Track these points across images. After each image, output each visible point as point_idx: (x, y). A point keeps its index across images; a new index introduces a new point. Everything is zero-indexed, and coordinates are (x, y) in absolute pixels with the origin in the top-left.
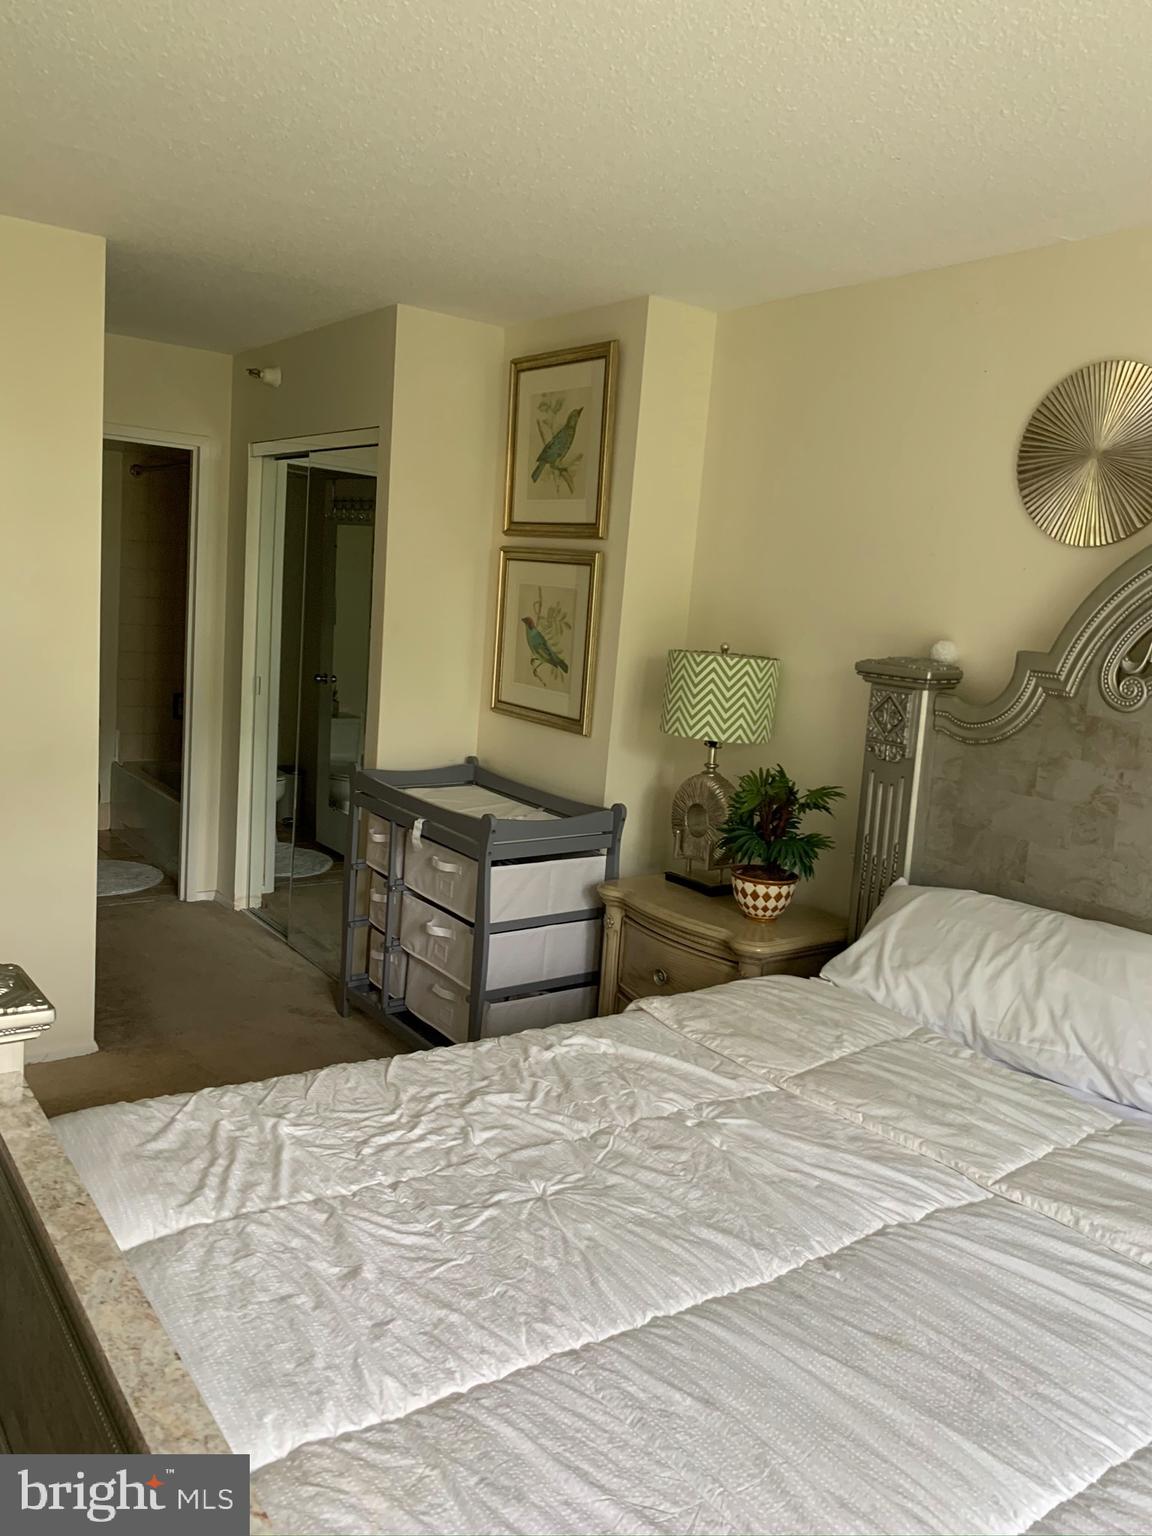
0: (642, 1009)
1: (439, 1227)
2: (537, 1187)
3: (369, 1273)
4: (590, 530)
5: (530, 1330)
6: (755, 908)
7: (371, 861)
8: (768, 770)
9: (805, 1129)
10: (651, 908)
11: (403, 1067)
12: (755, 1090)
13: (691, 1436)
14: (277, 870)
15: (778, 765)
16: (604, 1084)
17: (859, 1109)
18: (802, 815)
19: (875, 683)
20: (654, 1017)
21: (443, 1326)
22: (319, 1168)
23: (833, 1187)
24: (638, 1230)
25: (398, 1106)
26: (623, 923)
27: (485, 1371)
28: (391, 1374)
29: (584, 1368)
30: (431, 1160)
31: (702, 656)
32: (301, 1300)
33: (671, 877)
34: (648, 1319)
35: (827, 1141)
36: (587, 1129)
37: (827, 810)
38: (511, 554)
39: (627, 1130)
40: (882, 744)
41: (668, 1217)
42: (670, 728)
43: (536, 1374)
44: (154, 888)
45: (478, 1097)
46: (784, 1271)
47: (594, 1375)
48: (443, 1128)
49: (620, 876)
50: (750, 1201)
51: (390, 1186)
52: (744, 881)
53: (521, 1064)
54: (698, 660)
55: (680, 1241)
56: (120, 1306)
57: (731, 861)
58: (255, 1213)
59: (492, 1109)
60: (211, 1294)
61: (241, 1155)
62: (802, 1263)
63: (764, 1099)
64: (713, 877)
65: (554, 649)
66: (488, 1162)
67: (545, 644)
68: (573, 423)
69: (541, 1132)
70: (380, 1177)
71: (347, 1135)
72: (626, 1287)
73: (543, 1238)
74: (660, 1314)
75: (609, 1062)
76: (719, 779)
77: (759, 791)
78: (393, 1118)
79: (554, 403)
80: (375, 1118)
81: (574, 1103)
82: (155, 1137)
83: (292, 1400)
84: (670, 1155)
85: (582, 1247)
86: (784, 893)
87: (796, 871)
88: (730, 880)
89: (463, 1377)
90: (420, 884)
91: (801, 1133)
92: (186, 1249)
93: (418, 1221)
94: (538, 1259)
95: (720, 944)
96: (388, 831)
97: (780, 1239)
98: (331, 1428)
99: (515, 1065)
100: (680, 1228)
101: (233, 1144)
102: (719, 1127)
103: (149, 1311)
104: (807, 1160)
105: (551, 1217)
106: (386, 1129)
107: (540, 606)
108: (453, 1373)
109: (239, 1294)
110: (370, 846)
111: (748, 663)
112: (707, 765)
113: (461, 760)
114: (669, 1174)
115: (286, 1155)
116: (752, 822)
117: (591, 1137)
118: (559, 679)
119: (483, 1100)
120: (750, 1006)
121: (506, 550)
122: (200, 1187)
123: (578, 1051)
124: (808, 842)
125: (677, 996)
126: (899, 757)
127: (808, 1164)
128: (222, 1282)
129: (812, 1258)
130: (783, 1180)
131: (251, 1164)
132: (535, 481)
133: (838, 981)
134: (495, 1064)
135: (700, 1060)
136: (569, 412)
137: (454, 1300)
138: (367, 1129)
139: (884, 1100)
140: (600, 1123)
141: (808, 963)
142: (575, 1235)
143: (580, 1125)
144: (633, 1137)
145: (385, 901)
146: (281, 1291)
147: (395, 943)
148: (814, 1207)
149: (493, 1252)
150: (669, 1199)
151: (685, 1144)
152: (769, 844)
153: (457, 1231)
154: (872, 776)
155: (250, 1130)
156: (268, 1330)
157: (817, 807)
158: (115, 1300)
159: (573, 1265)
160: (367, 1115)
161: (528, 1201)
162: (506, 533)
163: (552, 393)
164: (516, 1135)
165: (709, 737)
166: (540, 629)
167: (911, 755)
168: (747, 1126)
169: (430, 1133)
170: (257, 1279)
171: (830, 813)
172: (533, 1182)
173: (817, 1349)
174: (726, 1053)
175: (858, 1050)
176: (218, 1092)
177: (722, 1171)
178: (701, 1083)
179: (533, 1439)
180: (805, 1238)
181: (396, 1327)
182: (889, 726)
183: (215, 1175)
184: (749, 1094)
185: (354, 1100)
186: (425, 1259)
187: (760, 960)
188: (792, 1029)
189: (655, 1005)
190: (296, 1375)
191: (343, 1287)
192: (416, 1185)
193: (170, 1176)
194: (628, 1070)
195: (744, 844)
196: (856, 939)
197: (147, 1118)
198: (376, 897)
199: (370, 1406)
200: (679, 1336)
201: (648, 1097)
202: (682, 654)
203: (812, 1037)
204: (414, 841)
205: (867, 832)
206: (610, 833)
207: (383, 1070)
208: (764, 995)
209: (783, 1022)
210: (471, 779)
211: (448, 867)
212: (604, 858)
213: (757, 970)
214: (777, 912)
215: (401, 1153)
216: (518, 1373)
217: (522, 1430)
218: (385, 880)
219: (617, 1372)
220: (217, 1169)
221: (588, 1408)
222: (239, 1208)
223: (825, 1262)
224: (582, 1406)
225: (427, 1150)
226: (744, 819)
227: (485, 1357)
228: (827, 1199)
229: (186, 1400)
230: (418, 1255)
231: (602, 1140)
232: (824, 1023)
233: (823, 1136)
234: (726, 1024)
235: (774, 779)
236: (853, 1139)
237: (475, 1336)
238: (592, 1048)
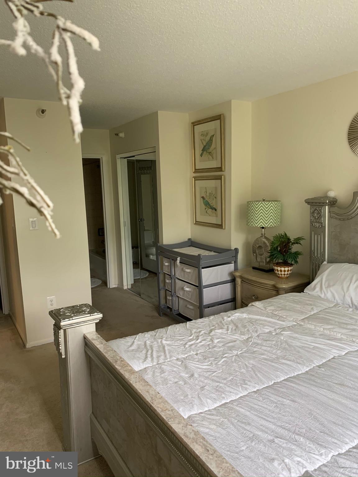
0: (253, 305)
1: (211, 363)
2: (235, 352)
3: (196, 375)
4: (220, 169)
5: (242, 387)
6: (281, 274)
7: (165, 271)
8: (281, 234)
9: (307, 333)
10: (250, 277)
11: (190, 325)
12: (291, 324)
13: (290, 409)
14: (134, 277)
15: (284, 232)
16: (247, 326)
17: (322, 327)
18: (292, 246)
19: (311, 205)
20: (257, 307)
21: (219, 387)
22: (176, 351)
23: (317, 348)
24: (265, 361)
25: (192, 334)
26: (241, 282)
27: (232, 397)
28: (208, 398)
29: (258, 395)
30: (205, 347)
31: (258, 202)
32: (181, 382)
33: (254, 268)
34: (273, 383)
35: (313, 336)
36: (245, 337)
37: (300, 244)
38: (196, 179)
39: (256, 337)
40: (315, 223)
41: (273, 358)
42: (250, 224)
43: (246, 397)
44: (100, 285)
45: (213, 331)
46: (307, 369)
47: (261, 396)
48: (205, 339)
49: (239, 269)
50: (295, 352)
51: (196, 354)
52: (277, 267)
53: (223, 322)
54: (257, 203)
55: (277, 363)
56: (140, 383)
57: (272, 262)
58: (162, 363)
59: (217, 334)
60: (158, 382)
61: (154, 349)
62: (312, 367)
63: (293, 326)
64: (268, 267)
65: (211, 205)
66: (220, 347)
67: (209, 203)
68: (211, 139)
69: (232, 339)
70: (192, 353)
71: (181, 342)
72: (265, 375)
73: (240, 365)
74: (276, 381)
75: (247, 319)
76: (266, 238)
77: (279, 240)
78: (191, 337)
79: (205, 134)
80: (187, 338)
81: (240, 331)
82: (131, 346)
83: (185, 405)
84: (270, 342)
85: (251, 366)
86: (290, 270)
87: (293, 263)
88: (273, 268)
89: (227, 398)
90: (180, 276)
91: (306, 334)
92: (148, 372)
93: (205, 362)
94: (239, 370)
95: (272, 286)
96: (170, 262)
97: (305, 361)
98: (197, 411)
99: (221, 322)
100: (276, 360)
101: (151, 347)
102: (282, 334)
103: (148, 384)
104: (309, 341)
105: (241, 360)
106: (190, 340)
107: (206, 192)
108: (224, 397)
109: (164, 382)
110: (164, 267)
111: (272, 203)
112: (262, 234)
113: (187, 240)
114: (271, 347)
115: (166, 348)
116: (278, 249)
117: (247, 339)
118: (214, 213)
119: (214, 332)
120: (285, 302)
121: (194, 177)
122: (146, 357)
123: (237, 317)
124: (295, 254)
125: (263, 301)
126: (321, 226)
127: (310, 342)
128: (159, 380)
129: (315, 366)
130: (303, 347)
131: (157, 351)
132: (201, 157)
133: (309, 293)
134: (215, 322)
135: (273, 317)
136: (211, 136)
137: (220, 381)
138: (185, 341)
139: (328, 324)
140: (248, 335)
141: (300, 288)
142: (248, 364)
143: (243, 336)
144: (258, 339)
145: (170, 282)
146: (175, 381)
147: (175, 294)
148: (313, 353)
149: (227, 369)
150: (272, 353)
151: (274, 339)
152: (283, 255)
153: (216, 364)
154: (313, 232)
155: (154, 343)
156: (174, 390)
157: (297, 243)
158: (139, 382)
159: (249, 371)
160: (184, 337)
161: (233, 356)
162: (194, 173)
163: (204, 131)
164: (226, 340)
165: (262, 226)
166: (207, 199)
167: (324, 225)
168: (290, 334)
169: (203, 341)
170: (168, 378)
171: (301, 245)
172: (233, 351)
173: (321, 387)
174: (280, 315)
175: (318, 311)
176: (143, 334)
177: (285, 345)
178: (274, 323)
179: (250, 411)
180: (312, 361)
181: (207, 387)
182: (317, 217)
183: (149, 354)
184: (289, 325)
185: (180, 333)
186: (210, 372)
187: (284, 289)
188: (298, 307)
189: (257, 304)
190: (185, 399)
191: (190, 379)
192: (202, 354)
193: (138, 355)
194: (253, 321)
195: (277, 256)
196: (313, 280)
197: (127, 342)
198: (167, 281)
199: (205, 406)
200: (282, 386)
201: (260, 328)
202: (252, 202)
203: (304, 309)
204: (178, 264)
205: (313, 249)
206: (234, 257)
207: (185, 326)
208: (288, 299)
209: (295, 305)
210: (190, 245)
211: (188, 271)
212: (233, 264)
213: (284, 292)
214: (288, 275)
215: (196, 346)
216: (241, 397)
217: (246, 410)
218: (169, 276)
219: (268, 395)
220: (149, 353)
221: (262, 404)
222: (158, 362)
223: (319, 367)
224: (260, 403)
225: (203, 345)
226: (275, 249)
227: (232, 394)
228: (316, 350)
229: (164, 402)
230: (208, 371)
231: (250, 340)
232: (307, 305)
233: (313, 335)
234: (279, 307)
235: (283, 236)
236: (321, 335)
237: (228, 389)
238: (242, 317)
